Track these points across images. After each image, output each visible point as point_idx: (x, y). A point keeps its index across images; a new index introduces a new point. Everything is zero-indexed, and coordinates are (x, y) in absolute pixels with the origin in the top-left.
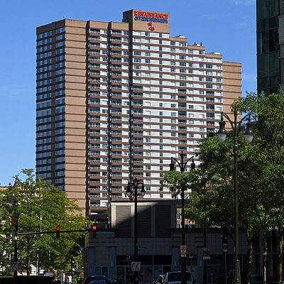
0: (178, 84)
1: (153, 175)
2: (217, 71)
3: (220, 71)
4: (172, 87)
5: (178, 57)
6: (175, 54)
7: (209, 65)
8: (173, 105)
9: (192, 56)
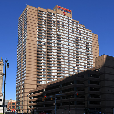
0: (75, 38)
1: (65, 72)
2: (90, 36)
3: (91, 36)
4: (73, 38)
5: (75, 27)
6: (74, 26)
7: (87, 33)
8: (73, 45)
9: (81, 28)
